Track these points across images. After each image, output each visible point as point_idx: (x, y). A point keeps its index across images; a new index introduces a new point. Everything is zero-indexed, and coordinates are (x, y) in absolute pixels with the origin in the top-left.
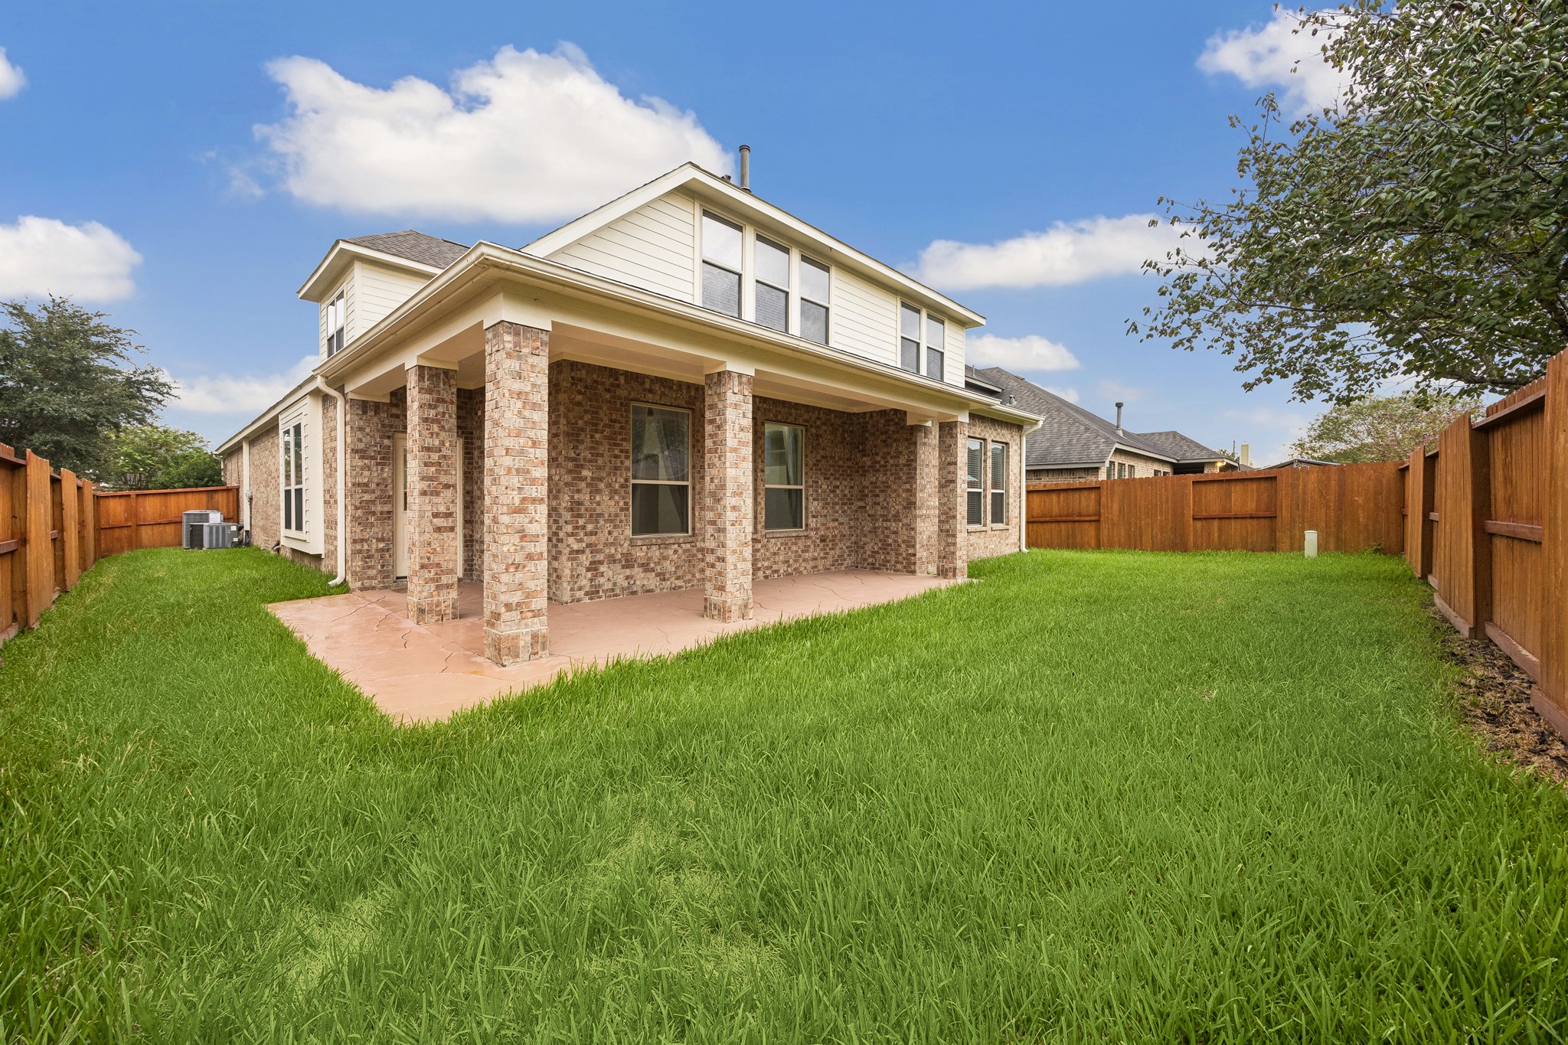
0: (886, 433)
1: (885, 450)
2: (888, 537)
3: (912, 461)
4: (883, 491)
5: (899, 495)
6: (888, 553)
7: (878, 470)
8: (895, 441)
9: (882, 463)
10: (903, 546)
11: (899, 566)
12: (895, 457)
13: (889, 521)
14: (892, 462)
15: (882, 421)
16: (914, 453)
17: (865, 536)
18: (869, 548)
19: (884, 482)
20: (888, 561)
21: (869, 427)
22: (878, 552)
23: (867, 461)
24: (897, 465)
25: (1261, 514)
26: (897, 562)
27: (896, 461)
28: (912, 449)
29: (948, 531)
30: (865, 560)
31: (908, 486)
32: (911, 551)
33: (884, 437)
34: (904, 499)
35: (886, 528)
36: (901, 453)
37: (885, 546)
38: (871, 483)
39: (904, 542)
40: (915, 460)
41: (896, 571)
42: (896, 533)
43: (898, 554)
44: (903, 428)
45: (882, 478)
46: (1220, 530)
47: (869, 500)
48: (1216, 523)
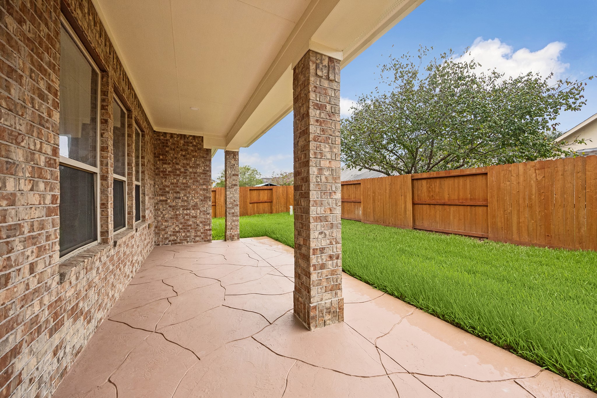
0: (186, 150)
1: (185, 162)
2: (188, 220)
3: (208, 171)
4: (183, 190)
5: (197, 193)
6: (188, 231)
7: (179, 175)
8: (194, 156)
9: (182, 170)
10: (201, 225)
11: (197, 239)
12: (193, 167)
13: (189, 209)
14: (191, 170)
15: (182, 142)
16: (209, 166)
17: (166, 221)
18: (170, 231)
19: (183, 184)
20: (188, 237)
21: (169, 144)
22: (179, 232)
23: (169, 168)
24: (195, 173)
25: (268, 201)
26: (196, 236)
27: (194, 170)
28: (208, 163)
29: (233, 213)
30: (167, 238)
31: (204, 187)
32: (207, 227)
33: (184, 153)
34: (201, 195)
35: (187, 215)
36: (199, 165)
37: (186, 227)
38: (172, 184)
39: (201, 222)
40: (210, 171)
41: (196, 242)
42: (195, 217)
43: (196, 231)
44: (200, 149)
45: (181, 180)
46: (257, 207)
47: (171, 195)
48: (256, 204)
